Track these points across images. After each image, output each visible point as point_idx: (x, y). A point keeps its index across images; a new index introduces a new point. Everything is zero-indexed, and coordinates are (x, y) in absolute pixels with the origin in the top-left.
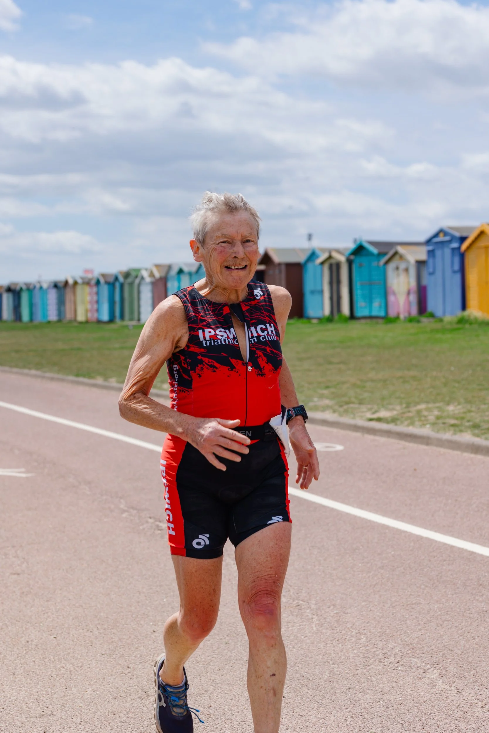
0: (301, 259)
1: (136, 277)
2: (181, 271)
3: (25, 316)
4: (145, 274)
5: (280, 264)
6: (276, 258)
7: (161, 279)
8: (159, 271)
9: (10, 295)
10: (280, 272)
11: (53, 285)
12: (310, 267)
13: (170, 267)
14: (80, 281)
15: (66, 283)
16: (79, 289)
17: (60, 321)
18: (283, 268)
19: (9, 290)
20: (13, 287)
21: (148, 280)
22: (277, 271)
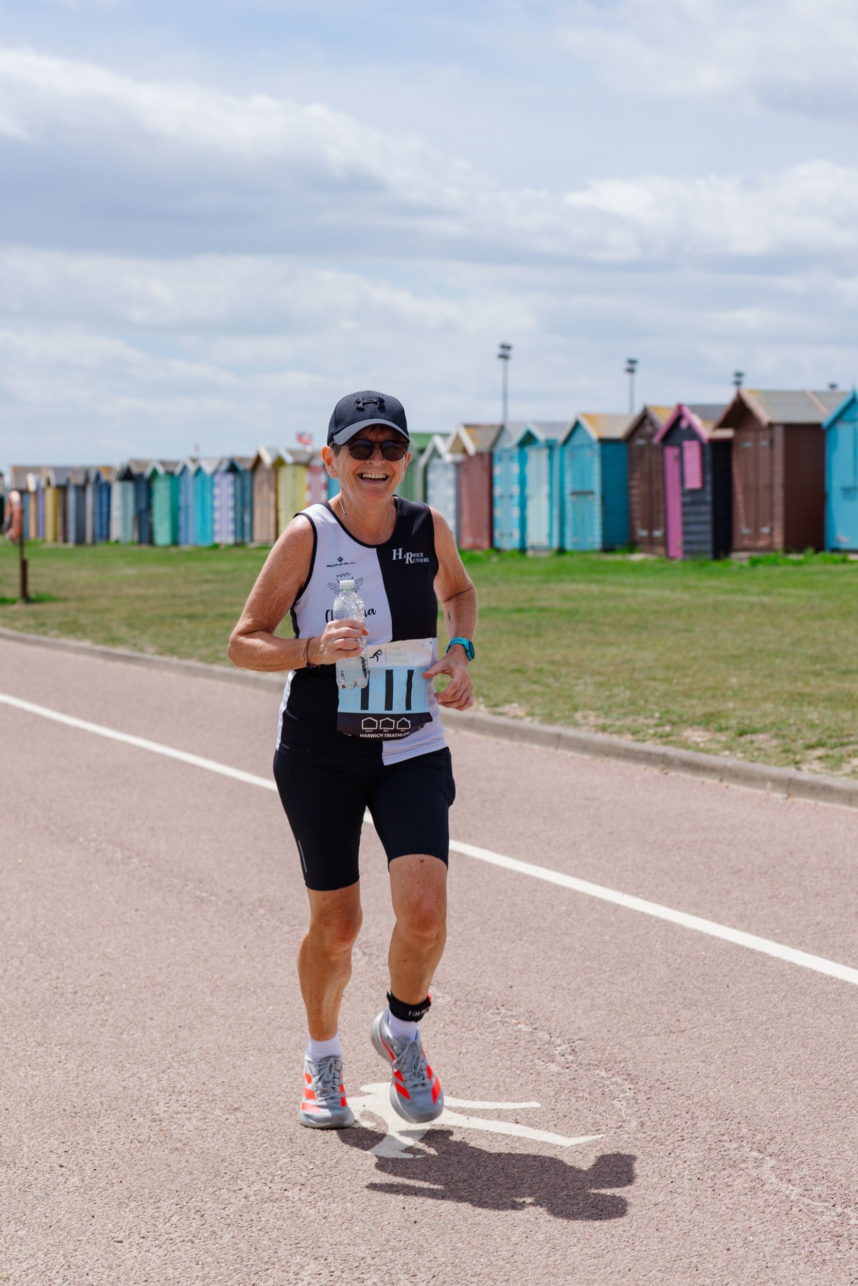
0: (822, 415)
1: (422, 451)
2: (529, 439)
3: (162, 535)
4: (443, 446)
5: (771, 426)
6: (764, 414)
7: (479, 455)
8: (473, 439)
9: (130, 486)
10: (772, 443)
11: (225, 466)
12: (844, 434)
13: (501, 430)
14: (289, 459)
15: (258, 460)
16: (286, 475)
17: (239, 544)
18: (779, 435)
19: (127, 476)
20: (135, 470)
21: (448, 458)
22: (765, 443)
